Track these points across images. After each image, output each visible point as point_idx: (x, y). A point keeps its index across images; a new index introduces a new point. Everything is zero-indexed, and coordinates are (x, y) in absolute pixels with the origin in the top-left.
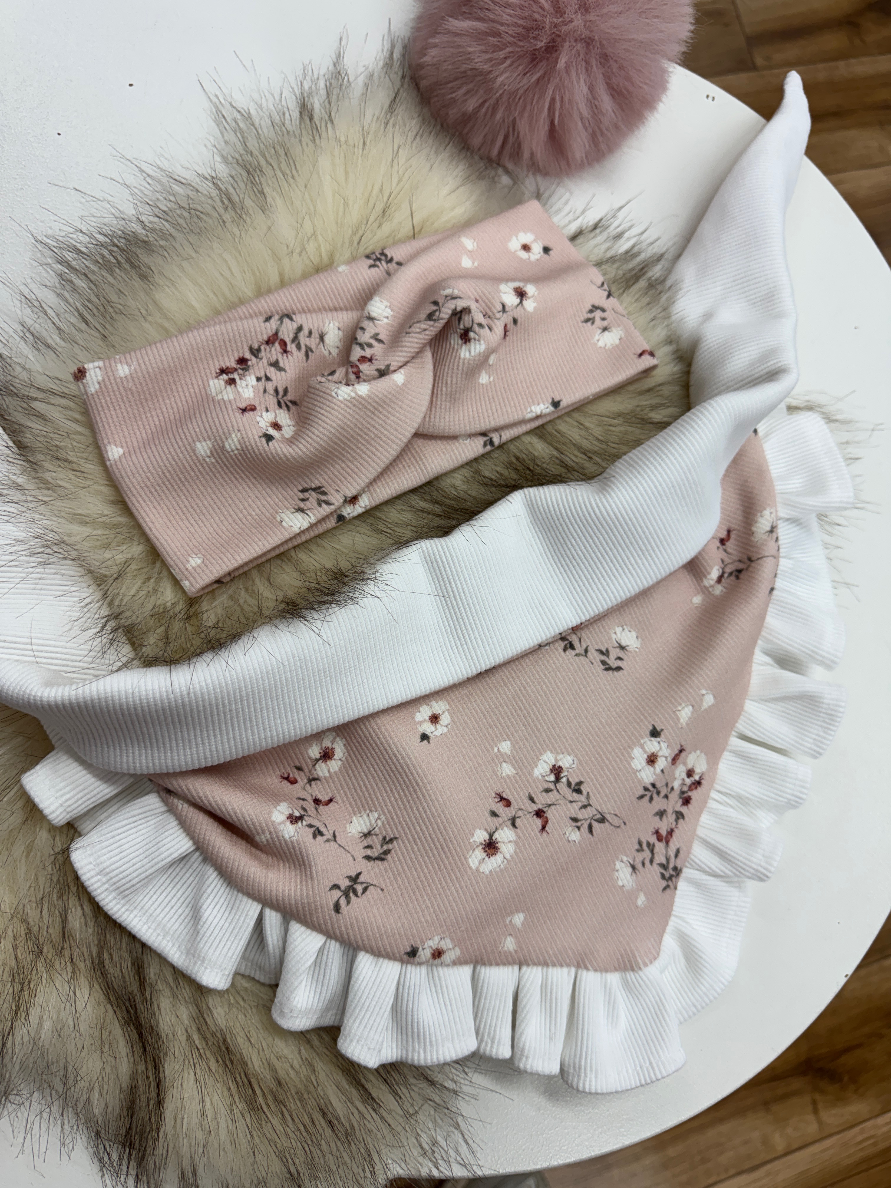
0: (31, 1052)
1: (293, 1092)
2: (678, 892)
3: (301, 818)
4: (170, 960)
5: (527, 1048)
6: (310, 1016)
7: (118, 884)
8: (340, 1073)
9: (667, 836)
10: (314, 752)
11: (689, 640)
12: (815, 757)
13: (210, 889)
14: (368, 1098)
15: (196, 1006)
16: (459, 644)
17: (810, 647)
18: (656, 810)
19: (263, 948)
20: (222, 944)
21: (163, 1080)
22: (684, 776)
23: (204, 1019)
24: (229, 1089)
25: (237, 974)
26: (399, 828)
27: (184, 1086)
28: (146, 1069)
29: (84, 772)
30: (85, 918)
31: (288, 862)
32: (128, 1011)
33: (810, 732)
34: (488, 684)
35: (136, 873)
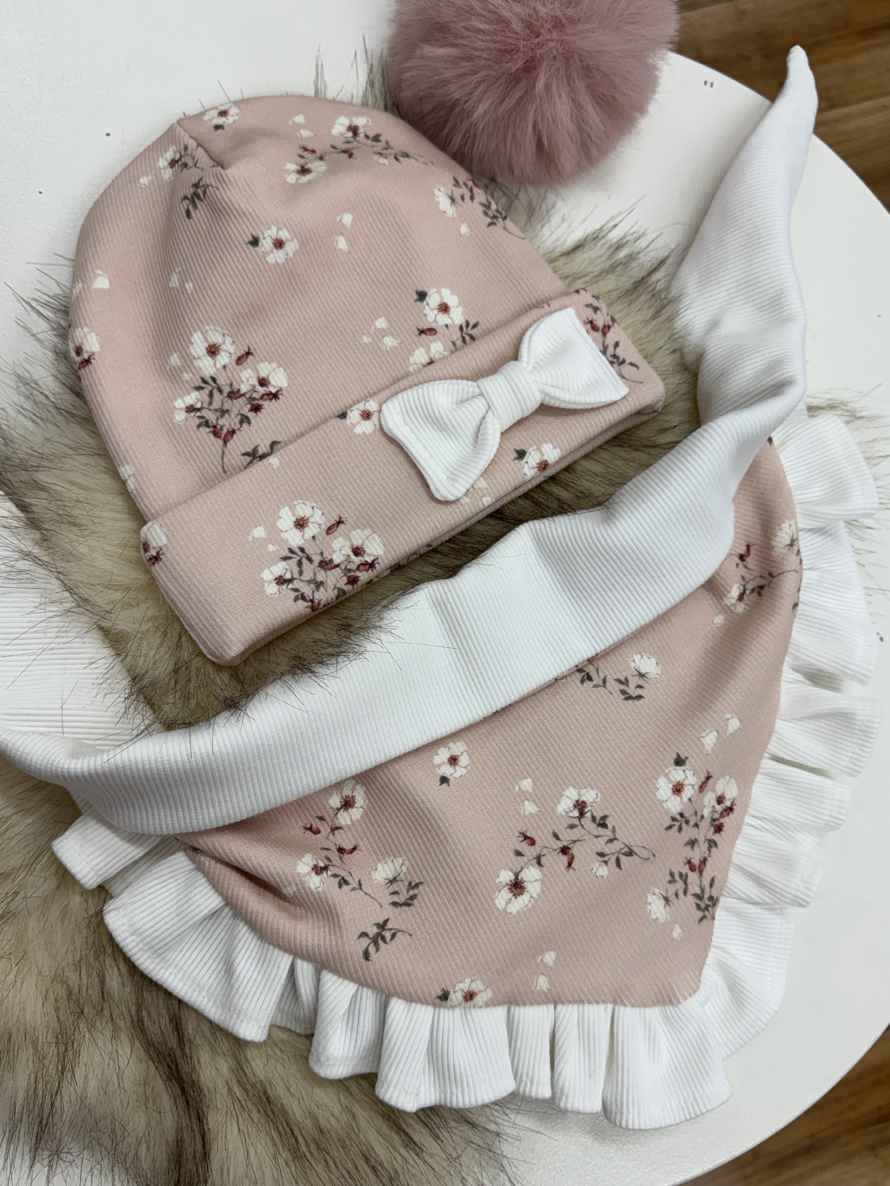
0: (79, 1110)
1: (335, 1139)
2: (716, 922)
3: (326, 868)
4: (206, 1014)
5: (566, 1087)
6: (347, 1063)
7: (152, 944)
8: (380, 1118)
9: (700, 866)
10: (335, 801)
11: (711, 662)
12: (854, 776)
13: (242, 943)
14: (410, 1142)
15: (235, 1058)
16: (472, 684)
17: (840, 661)
18: (687, 840)
19: (297, 999)
20: (257, 996)
21: (207, 1132)
22: (714, 802)
23: (244, 1071)
24: (272, 1138)
25: (272, 1026)
26: (424, 872)
27: (228, 1136)
28: (191, 1122)
29: (112, 835)
30: (122, 977)
31: (316, 912)
32: (169, 1067)
33: (845, 750)
34: (505, 722)
35: (169, 932)
